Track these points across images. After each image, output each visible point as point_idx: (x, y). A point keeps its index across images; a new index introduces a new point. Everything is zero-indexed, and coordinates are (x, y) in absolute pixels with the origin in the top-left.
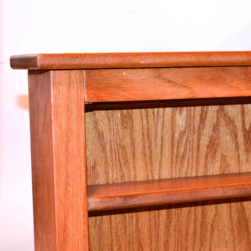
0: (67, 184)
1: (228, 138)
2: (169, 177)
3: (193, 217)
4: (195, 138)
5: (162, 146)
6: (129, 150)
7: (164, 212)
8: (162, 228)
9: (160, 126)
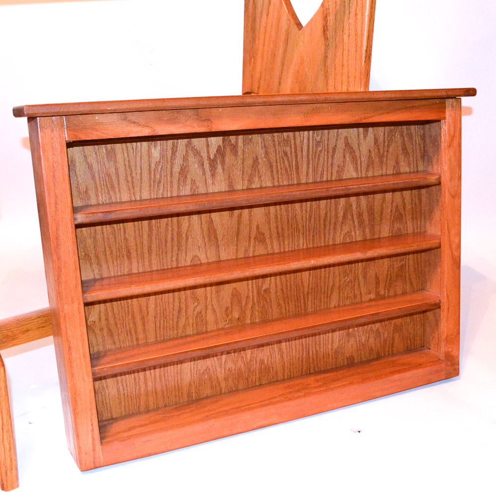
0: (56, 204)
1: (196, 166)
2: (149, 198)
3: (170, 229)
4: (169, 166)
5: (141, 173)
6: (114, 178)
7: (146, 223)
8: (145, 237)
9: (138, 158)
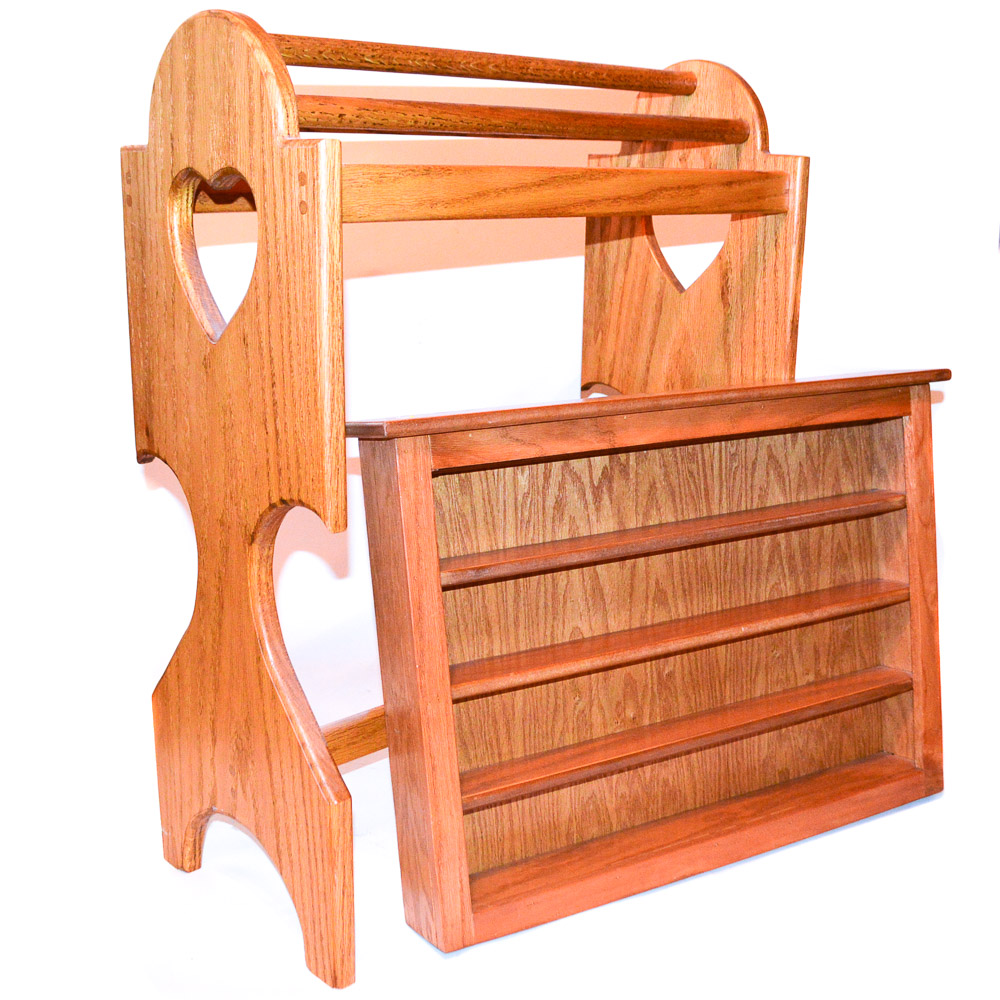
0: (419, 559)
1: (576, 497)
2: (515, 545)
3: (543, 589)
4: (540, 500)
5: (505, 511)
6: (470, 518)
7: (511, 583)
8: (511, 603)
9: (501, 489)
